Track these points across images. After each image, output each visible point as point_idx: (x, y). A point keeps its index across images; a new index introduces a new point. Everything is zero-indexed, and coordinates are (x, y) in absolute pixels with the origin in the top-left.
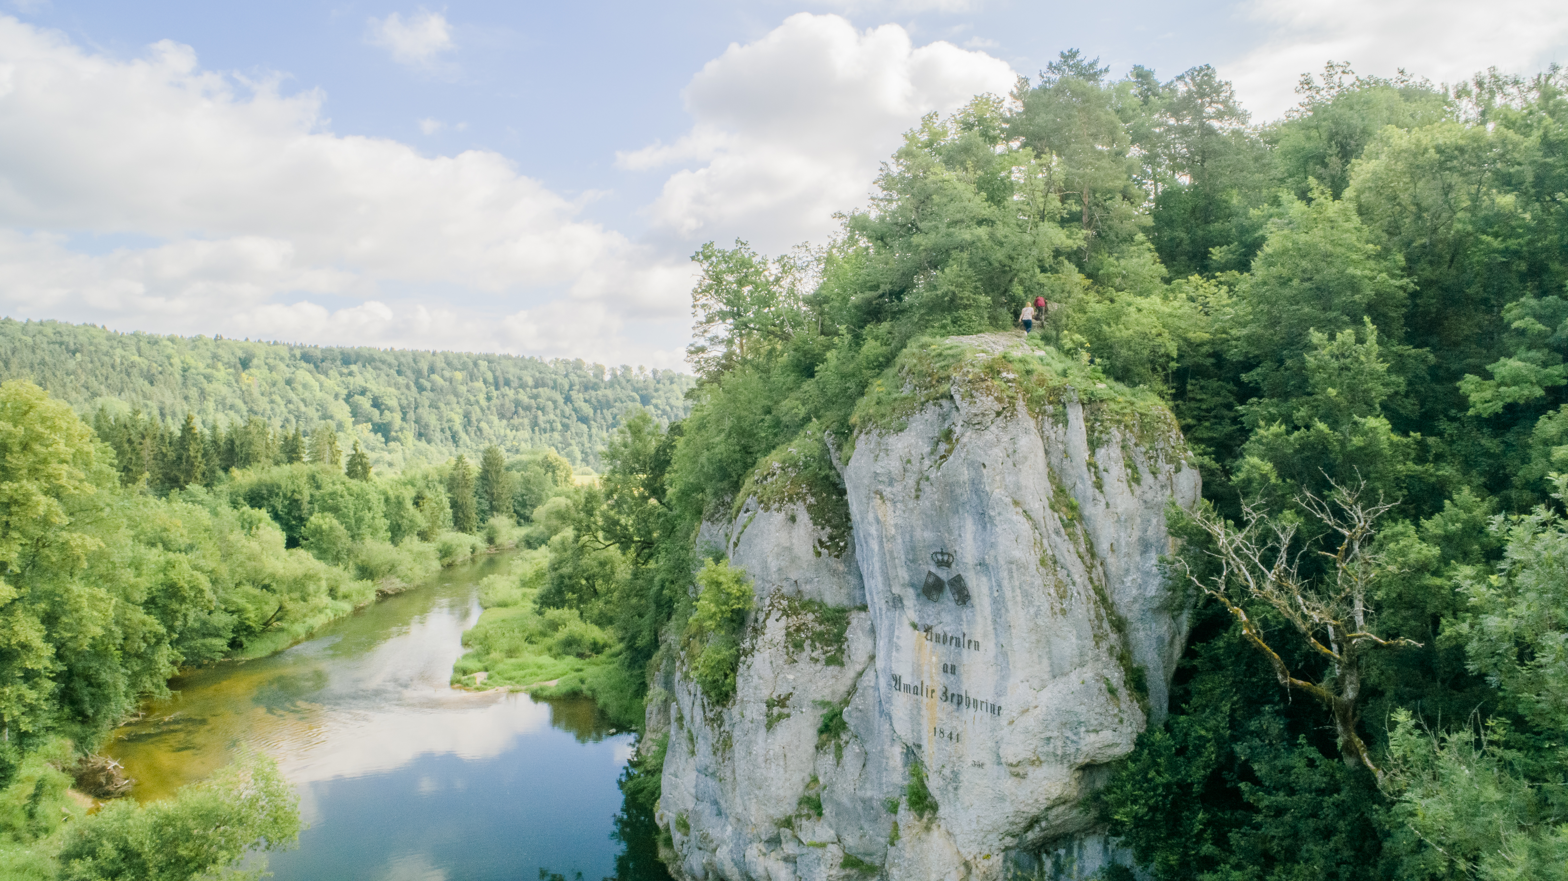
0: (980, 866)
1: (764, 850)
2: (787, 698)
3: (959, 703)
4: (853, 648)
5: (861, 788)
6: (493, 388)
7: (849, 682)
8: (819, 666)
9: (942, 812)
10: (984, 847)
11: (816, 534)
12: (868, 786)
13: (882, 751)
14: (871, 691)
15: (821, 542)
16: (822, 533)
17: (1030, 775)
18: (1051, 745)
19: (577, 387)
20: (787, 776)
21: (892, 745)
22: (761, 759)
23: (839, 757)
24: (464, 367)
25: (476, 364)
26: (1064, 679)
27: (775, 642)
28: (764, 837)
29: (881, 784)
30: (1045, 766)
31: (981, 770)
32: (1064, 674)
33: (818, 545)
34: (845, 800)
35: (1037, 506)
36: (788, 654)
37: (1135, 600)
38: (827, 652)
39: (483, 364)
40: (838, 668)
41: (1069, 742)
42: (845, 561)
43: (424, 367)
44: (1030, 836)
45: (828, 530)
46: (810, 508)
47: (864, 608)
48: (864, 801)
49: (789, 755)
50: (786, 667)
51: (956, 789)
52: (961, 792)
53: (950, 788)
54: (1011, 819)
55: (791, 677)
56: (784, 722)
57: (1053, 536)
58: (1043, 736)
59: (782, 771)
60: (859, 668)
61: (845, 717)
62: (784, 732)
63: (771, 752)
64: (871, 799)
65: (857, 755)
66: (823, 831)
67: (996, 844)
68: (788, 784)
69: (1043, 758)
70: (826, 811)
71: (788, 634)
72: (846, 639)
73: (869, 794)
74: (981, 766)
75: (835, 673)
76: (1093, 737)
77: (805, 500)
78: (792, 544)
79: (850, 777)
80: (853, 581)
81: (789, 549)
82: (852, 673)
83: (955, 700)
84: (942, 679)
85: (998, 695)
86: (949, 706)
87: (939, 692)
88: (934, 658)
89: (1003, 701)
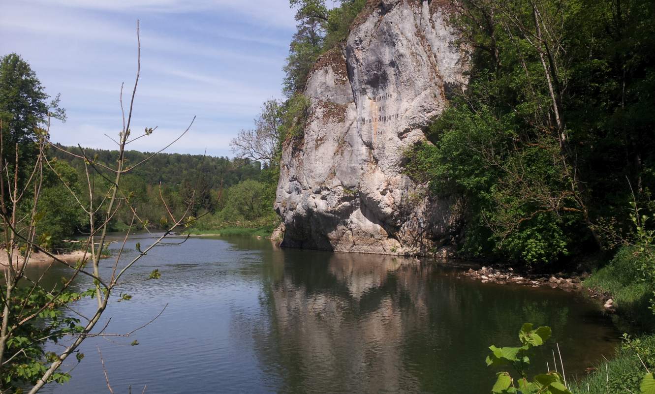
1: (314, 197)
2: (324, 137)
3: (385, 120)
4: (349, 115)
5: (350, 163)
7: (347, 129)
8: (335, 123)
9: (379, 163)
11: (335, 77)
12: (353, 161)
13: (358, 147)
14: (355, 128)
16: (337, 77)
17: (408, 136)
20: (323, 166)
21: (362, 146)
22: (313, 161)
23: (342, 155)
26: (419, 96)
27: (319, 117)
28: (314, 192)
29: (357, 160)
30: (413, 131)
31: (392, 141)
32: (419, 94)
33: (336, 81)
34: (344, 169)
35: (410, 34)
36: (324, 121)
37: (447, 69)
38: (339, 118)
40: (343, 123)
41: (421, 118)
42: (346, 85)
45: (340, 75)
46: (333, 68)
48: (351, 168)
49: (324, 157)
50: (323, 126)
51: (383, 151)
52: (385, 152)
55: (325, 129)
56: (322, 146)
57: (416, 45)
58: (412, 117)
59: (321, 164)
60: (350, 122)
61: (345, 139)
62: (322, 149)
63: (317, 157)
65: (349, 152)
66: (336, 181)
67: (398, 170)
69: (412, 127)
70: (337, 174)
71: (324, 114)
72: (346, 113)
73: (353, 165)
74: (392, 139)
75: (342, 125)
76: (428, 114)
77: (331, 65)
78: (326, 81)
79: (346, 160)
81: (325, 84)
82: (348, 125)
83: (383, 120)
84: (379, 114)
85: (398, 110)
86: (381, 123)
87: (378, 119)
88: (376, 107)
89: (399, 112)
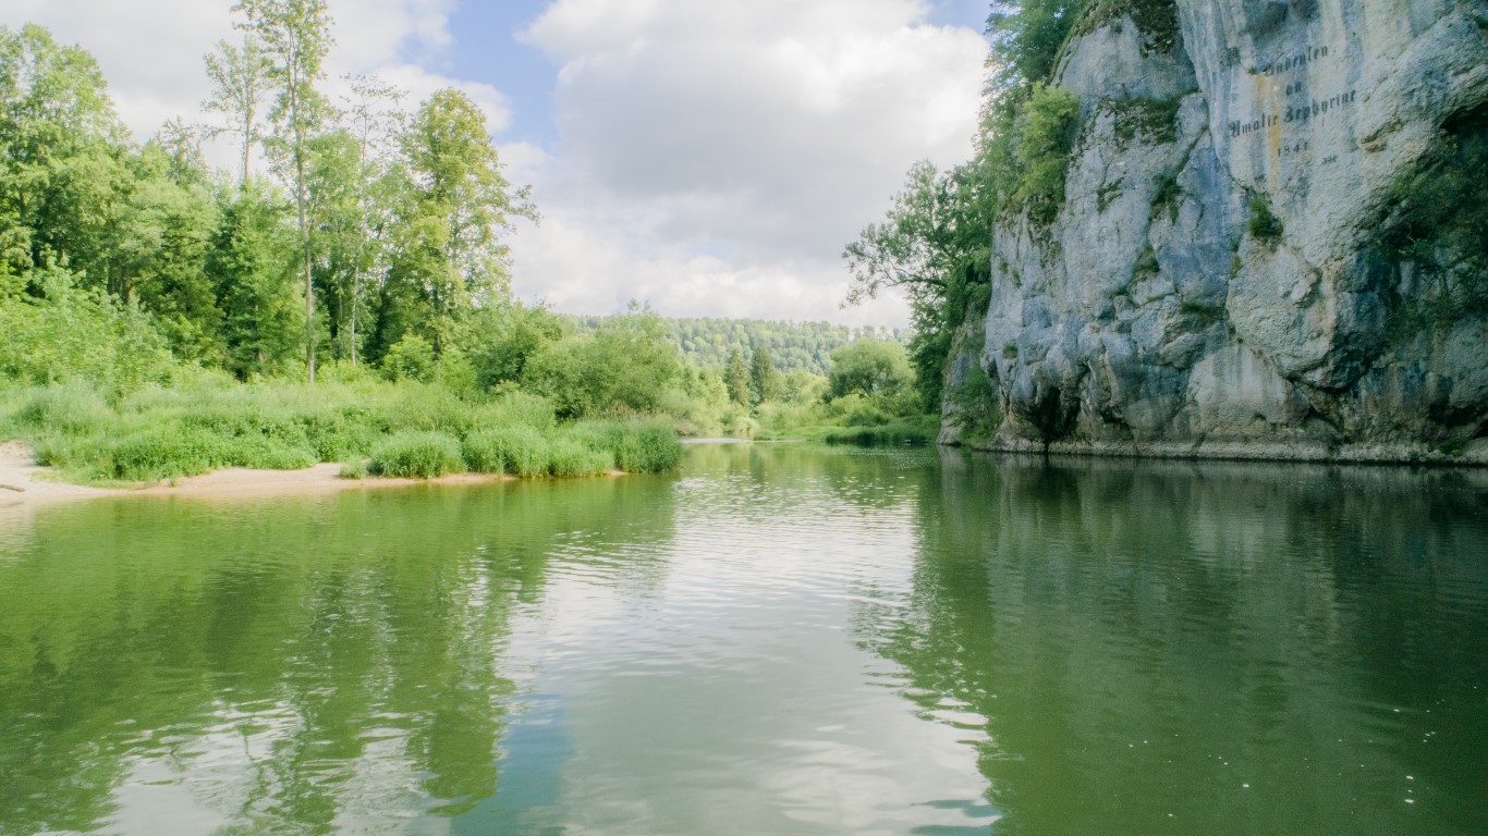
0: (1332, 268)
1: (1098, 326)
2: (1119, 182)
3: (1306, 116)
4: (1184, 123)
5: (1198, 237)
6: (749, 347)
7: (1181, 156)
8: (1150, 147)
9: (1287, 230)
10: (1336, 249)
11: (1142, 40)
12: (1206, 233)
13: (1220, 198)
14: (1206, 153)
15: (1148, 47)
16: (1148, 38)
17: (1390, 143)
18: (1415, 99)
19: (824, 346)
20: (1121, 248)
21: (1230, 193)
22: (1094, 239)
23: (1174, 217)
24: (724, 330)
25: (734, 328)
26: (1428, 32)
27: (1104, 136)
28: (1097, 314)
29: (1220, 228)
30: (1407, 129)
31: (1333, 165)
32: (1427, 28)
33: (1144, 48)
34: (1183, 253)
36: (1118, 145)
38: (1158, 133)
39: (739, 327)
40: (1170, 144)
41: (1435, 90)
42: (1173, 55)
43: (689, 330)
44: (1388, 222)
45: (1154, 33)
46: (1135, 19)
47: (1195, 90)
48: (1202, 248)
49: (1122, 229)
50: (1117, 155)
51: (1304, 196)
52: (1309, 197)
53: (1298, 197)
54: (1367, 203)
55: (1122, 164)
56: (1117, 200)
58: (1405, 92)
59: (1115, 244)
60: (1191, 140)
61: (1179, 181)
62: (1116, 211)
63: (1104, 230)
64: (1211, 244)
65: (1193, 208)
66: (1161, 285)
67: (1350, 241)
68: (1121, 256)
69: (1404, 118)
70: (1163, 266)
71: (1117, 129)
72: (1178, 119)
73: (1207, 241)
74: (1333, 159)
75: (1167, 148)
76: (1462, 77)
77: (1130, 12)
78: (1119, 51)
79: (1186, 230)
80: (1182, 69)
81: (1116, 57)
82: (1184, 147)
83: (1301, 115)
84: (1286, 102)
85: (1350, 83)
86: (1294, 124)
87: (1282, 116)
88: (1276, 88)
89: (1356, 86)
